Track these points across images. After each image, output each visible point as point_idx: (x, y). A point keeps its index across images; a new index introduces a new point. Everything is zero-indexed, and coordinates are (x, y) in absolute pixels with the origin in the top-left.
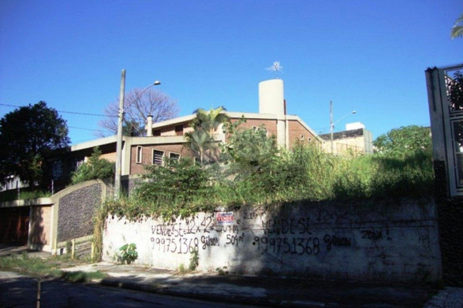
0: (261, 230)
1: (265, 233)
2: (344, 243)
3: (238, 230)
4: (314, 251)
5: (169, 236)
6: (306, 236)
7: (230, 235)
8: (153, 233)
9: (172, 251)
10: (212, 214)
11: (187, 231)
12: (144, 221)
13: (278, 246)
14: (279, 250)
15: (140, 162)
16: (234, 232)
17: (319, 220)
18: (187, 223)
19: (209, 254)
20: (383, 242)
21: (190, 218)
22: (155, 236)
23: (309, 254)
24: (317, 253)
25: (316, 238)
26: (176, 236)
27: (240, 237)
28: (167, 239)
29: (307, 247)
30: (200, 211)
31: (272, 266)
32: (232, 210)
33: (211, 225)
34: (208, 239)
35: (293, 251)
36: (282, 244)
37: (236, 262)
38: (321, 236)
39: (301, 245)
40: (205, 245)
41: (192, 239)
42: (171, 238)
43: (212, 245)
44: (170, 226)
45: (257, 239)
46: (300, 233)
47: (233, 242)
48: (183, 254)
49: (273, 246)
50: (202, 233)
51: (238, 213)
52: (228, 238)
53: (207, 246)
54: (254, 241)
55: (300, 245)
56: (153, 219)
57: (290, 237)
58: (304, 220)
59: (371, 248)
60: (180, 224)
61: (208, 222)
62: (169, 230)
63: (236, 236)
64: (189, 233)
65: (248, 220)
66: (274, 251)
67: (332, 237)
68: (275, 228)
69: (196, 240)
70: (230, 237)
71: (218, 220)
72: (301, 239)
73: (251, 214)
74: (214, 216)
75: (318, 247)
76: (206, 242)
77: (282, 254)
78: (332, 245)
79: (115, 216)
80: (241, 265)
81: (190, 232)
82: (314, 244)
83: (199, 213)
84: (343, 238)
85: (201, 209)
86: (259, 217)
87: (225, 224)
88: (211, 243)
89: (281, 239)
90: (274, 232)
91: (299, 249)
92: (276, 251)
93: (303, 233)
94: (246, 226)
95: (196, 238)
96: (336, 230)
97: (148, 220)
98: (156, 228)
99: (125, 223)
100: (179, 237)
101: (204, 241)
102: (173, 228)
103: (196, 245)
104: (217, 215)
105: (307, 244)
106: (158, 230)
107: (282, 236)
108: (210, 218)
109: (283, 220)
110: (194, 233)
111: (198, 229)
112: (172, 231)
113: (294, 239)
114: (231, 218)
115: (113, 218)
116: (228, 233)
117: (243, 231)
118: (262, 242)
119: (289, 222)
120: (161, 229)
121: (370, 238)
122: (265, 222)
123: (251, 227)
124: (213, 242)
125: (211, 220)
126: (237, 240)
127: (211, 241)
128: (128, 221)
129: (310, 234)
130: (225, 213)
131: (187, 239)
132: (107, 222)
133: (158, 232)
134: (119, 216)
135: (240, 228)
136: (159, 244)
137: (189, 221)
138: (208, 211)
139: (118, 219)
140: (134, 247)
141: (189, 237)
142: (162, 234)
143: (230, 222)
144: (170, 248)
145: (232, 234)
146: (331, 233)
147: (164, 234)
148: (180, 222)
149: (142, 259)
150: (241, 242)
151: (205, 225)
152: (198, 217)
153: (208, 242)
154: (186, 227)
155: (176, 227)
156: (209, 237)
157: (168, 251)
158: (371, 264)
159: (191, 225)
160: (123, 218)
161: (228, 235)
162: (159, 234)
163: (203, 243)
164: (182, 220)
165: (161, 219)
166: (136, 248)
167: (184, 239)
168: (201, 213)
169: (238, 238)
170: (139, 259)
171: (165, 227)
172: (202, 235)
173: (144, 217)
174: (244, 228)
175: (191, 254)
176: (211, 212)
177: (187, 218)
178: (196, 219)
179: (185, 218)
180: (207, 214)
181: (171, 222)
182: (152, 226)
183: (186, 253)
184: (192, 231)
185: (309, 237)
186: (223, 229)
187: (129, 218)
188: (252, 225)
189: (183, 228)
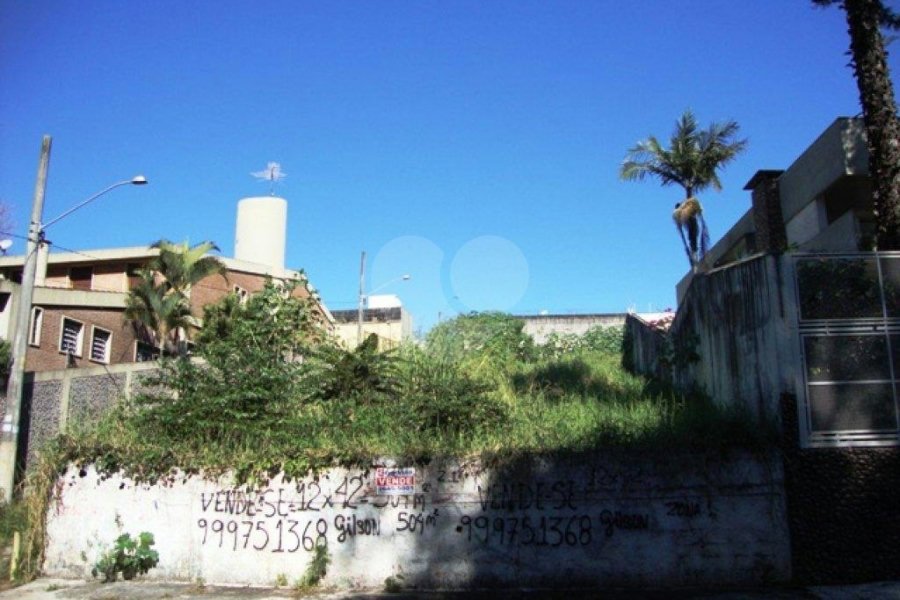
0: (476, 503)
1: (484, 509)
2: (638, 524)
3: (424, 504)
4: (580, 538)
5: (249, 514)
6: (568, 512)
7: (405, 514)
8: (205, 509)
9: (255, 547)
10: (364, 472)
11: (300, 506)
12: (178, 484)
13: (509, 533)
14: (512, 539)
15: (37, 343)
16: (415, 507)
17: (591, 484)
18: (300, 489)
19: (352, 553)
20: (702, 521)
21: (308, 480)
22: (211, 515)
23: (572, 545)
24: (587, 543)
25: (585, 517)
26: (267, 516)
27: (429, 517)
28: (244, 523)
29: (568, 533)
30: (334, 465)
31: (499, 569)
32: (411, 465)
33: (360, 493)
34: (351, 522)
35: (541, 540)
36: (519, 528)
37: (419, 565)
38: (594, 512)
39: (557, 530)
40: (344, 534)
41: (310, 522)
42: (255, 520)
43: (361, 533)
44: (253, 494)
45: (465, 520)
46: (555, 508)
47: (412, 526)
48: (285, 555)
49: (500, 533)
50: (339, 510)
51: (425, 470)
52: (400, 520)
53: (348, 536)
54: (460, 524)
55: (553, 528)
56: (204, 478)
57: (535, 515)
58: (563, 485)
59: (682, 531)
60: (281, 490)
61: (352, 487)
62: (250, 503)
63: (420, 515)
64: (302, 509)
65: (446, 485)
66: (502, 542)
67: (614, 516)
68: (506, 499)
69: (322, 525)
70: (407, 518)
71: (379, 484)
72: (555, 518)
73: (454, 473)
74: (370, 476)
75: (589, 533)
76: (346, 527)
77: (519, 546)
78: (615, 527)
79: (91, 470)
80: (429, 570)
81: (306, 507)
82: (581, 525)
83: (331, 470)
84: (634, 516)
85: (336, 460)
86: (471, 478)
87: (395, 491)
88: (358, 529)
89: (516, 520)
90: (503, 507)
91: (552, 537)
92: (506, 542)
93: (559, 508)
94: (443, 497)
95: (321, 520)
96: (623, 502)
97: (189, 481)
98: (215, 498)
99: (122, 487)
100: (277, 518)
101: (342, 527)
102: (262, 499)
103: (322, 535)
104: (374, 475)
105: (569, 526)
106: (218, 503)
107: (519, 514)
108: (360, 478)
109: (521, 485)
110: (318, 510)
111: (329, 502)
112: (257, 505)
113: (543, 519)
114: (409, 480)
115: (83, 474)
116: (401, 508)
117: (436, 506)
118: (477, 525)
119: (534, 488)
120: (228, 501)
121: (680, 515)
122: (484, 488)
123: (454, 497)
124: (368, 526)
125: (362, 484)
126: (422, 522)
127: (361, 527)
128: (128, 482)
129: (574, 509)
130: (397, 470)
131: (297, 523)
132: (63, 484)
133: (220, 507)
134: (102, 471)
135: (428, 500)
136: (220, 533)
137: (303, 485)
138: (355, 465)
139: (99, 477)
140: (148, 540)
141: (303, 517)
142: (231, 512)
143: (408, 488)
144: (252, 541)
145: (410, 510)
146: (613, 508)
147: (235, 511)
148: (282, 486)
149: (169, 567)
150: (431, 526)
151: (345, 494)
152: (327, 477)
153: (352, 528)
154: (297, 498)
155: (268, 497)
156: (354, 516)
157: (245, 546)
158: (681, 557)
159: (309, 494)
160: (115, 475)
161: (400, 514)
162: (221, 510)
163: (339, 529)
164: (286, 482)
165: (229, 480)
166: (152, 543)
167: (289, 521)
168: (338, 469)
169: (425, 518)
170: (162, 568)
171: (239, 496)
172: (338, 513)
173: (181, 474)
174: (438, 501)
175: (307, 553)
176: (362, 468)
177: (299, 479)
178: (323, 481)
179: (294, 479)
180: (352, 471)
181: (256, 487)
182: (203, 495)
183: (294, 550)
184: (311, 506)
185: (572, 515)
186: (390, 502)
187: (136, 475)
188: (457, 494)
189: (289, 499)
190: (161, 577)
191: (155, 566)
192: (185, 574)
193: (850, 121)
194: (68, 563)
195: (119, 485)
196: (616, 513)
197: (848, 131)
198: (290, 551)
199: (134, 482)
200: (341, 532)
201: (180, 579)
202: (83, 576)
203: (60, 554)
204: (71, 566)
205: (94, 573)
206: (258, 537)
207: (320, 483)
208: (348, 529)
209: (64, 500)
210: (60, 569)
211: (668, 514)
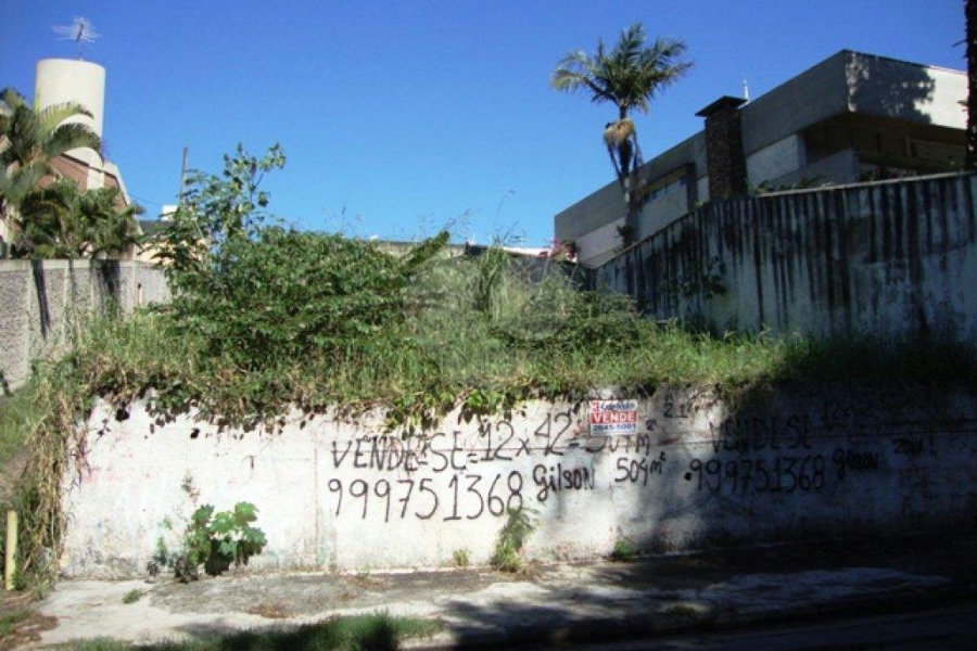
0: (707, 443)
1: (716, 450)
2: (867, 463)
3: (648, 446)
4: (814, 481)
5: (408, 469)
6: (801, 452)
7: (626, 459)
8: (337, 464)
9: (418, 515)
10: (573, 406)
11: (483, 454)
12: (292, 428)
13: (742, 478)
14: (745, 486)
16: (637, 451)
17: (825, 419)
18: (483, 431)
19: (560, 514)
20: (925, 459)
21: (495, 418)
22: (347, 473)
23: (806, 489)
24: (821, 486)
25: (820, 457)
26: (435, 470)
27: (654, 462)
28: (400, 481)
29: (802, 476)
30: (532, 397)
31: (731, 523)
32: (633, 396)
33: (568, 435)
34: (556, 474)
35: (775, 485)
37: (641, 525)
38: (828, 450)
39: (791, 473)
40: (546, 489)
41: (498, 476)
42: (417, 477)
43: (569, 488)
44: (413, 440)
45: (696, 464)
46: (791, 447)
47: (634, 475)
48: (464, 522)
49: (733, 479)
50: (539, 458)
51: (649, 404)
52: (620, 468)
53: (550, 492)
54: (689, 470)
55: (788, 471)
56: (336, 419)
57: (769, 455)
58: (797, 420)
59: (907, 470)
60: (456, 433)
61: (556, 427)
62: (410, 454)
63: (644, 461)
64: (487, 459)
65: (675, 421)
66: (734, 489)
67: (846, 454)
68: (740, 438)
69: (515, 479)
70: (627, 464)
71: (594, 421)
72: (790, 459)
73: (682, 406)
74: (582, 410)
75: (822, 475)
76: (548, 481)
77: (753, 494)
78: (847, 468)
79: (137, 410)
80: (655, 530)
81: (491, 456)
82: (814, 468)
83: (528, 403)
84: (865, 455)
85: (535, 392)
86: (701, 412)
87: (615, 432)
88: (565, 482)
89: (750, 462)
90: (737, 448)
91: (787, 481)
92: (739, 490)
93: (794, 447)
94: (673, 436)
95: (514, 473)
96: (855, 439)
97: (310, 425)
98: (354, 448)
99: (195, 434)
100: (449, 473)
101: (543, 479)
102: (427, 446)
103: (516, 493)
104: (587, 410)
105: (802, 469)
106: (358, 454)
107: (753, 456)
108: (568, 415)
109: (755, 420)
110: (510, 459)
111: (525, 448)
112: (420, 456)
113: (778, 460)
114: (630, 416)
115: (122, 416)
116: (620, 453)
117: (662, 448)
118: (710, 472)
119: (769, 424)
120: (375, 451)
121: (905, 452)
122: (717, 423)
123: (684, 437)
124: (577, 478)
125: (570, 422)
126: (645, 469)
127: (569, 479)
128: (203, 426)
129: (808, 447)
130: (614, 402)
131: (479, 478)
132: (86, 431)
133: (361, 460)
134: (157, 410)
135: (654, 441)
136: (363, 497)
137: (489, 425)
138: (561, 397)
139: (153, 420)
140: (244, 515)
141: (488, 470)
142: (380, 467)
143: (629, 426)
144: (412, 507)
145: (632, 455)
146: (845, 446)
147: (386, 465)
148: (457, 428)
149: (283, 552)
150: (656, 473)
151: (548, 436)
152: (524, 414)
153: (556, 482)
154: (480, 444)
155: (437, 444)
156: (559, 465)
157: (403, 515)
158: (906, 499)
159: (496, 437)
160: (181, 417)
161: (620, 459)
162: (365, 465)
163: (538, 483)
164: (463, 421)
165: (376, 421)
166: (253, 518)
167: (468, 477)
168: (537, 402)
169: (649, 464)
170: (271, 553)
171: (392, 443)
172: (538, 463)
173: (294, 413)
174: (666, 441)
175: (496, 519)
176: (570, 400)
177: (483, 418)
178: (517, 419)
179: (475, 416)
180: (557, 404)
181: (418, 430)
182: (334, 444)
183: (476, 517)
184: (500, 453)
185: (806, 455)
186: (608, 444)
187: (218, 417)
188: (686, 433)
189: (468, 447)
190: (271, 568)
191: (259, 552)
192: (310, 560)
193: (854, 55)
194: (105, 555)
195: (192, 432)
196: (849, 451)
197: (852, 66)
198: (469, 518)
199: (216, 428)
200: (542, 487)
201: (302, 568)
202: (134, 574)
203: (90, 542)
204: (111, 560)
205: (153, 570)
206: (421, 502)
207: (513, 423)
208: (552, 483)
209: (90, 458)
210: (91, 565)
211: (896, 452)
